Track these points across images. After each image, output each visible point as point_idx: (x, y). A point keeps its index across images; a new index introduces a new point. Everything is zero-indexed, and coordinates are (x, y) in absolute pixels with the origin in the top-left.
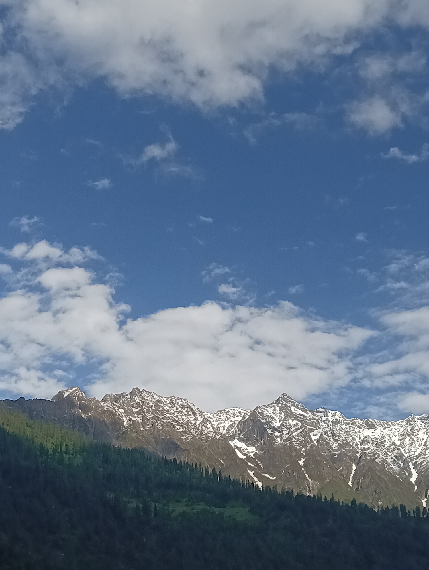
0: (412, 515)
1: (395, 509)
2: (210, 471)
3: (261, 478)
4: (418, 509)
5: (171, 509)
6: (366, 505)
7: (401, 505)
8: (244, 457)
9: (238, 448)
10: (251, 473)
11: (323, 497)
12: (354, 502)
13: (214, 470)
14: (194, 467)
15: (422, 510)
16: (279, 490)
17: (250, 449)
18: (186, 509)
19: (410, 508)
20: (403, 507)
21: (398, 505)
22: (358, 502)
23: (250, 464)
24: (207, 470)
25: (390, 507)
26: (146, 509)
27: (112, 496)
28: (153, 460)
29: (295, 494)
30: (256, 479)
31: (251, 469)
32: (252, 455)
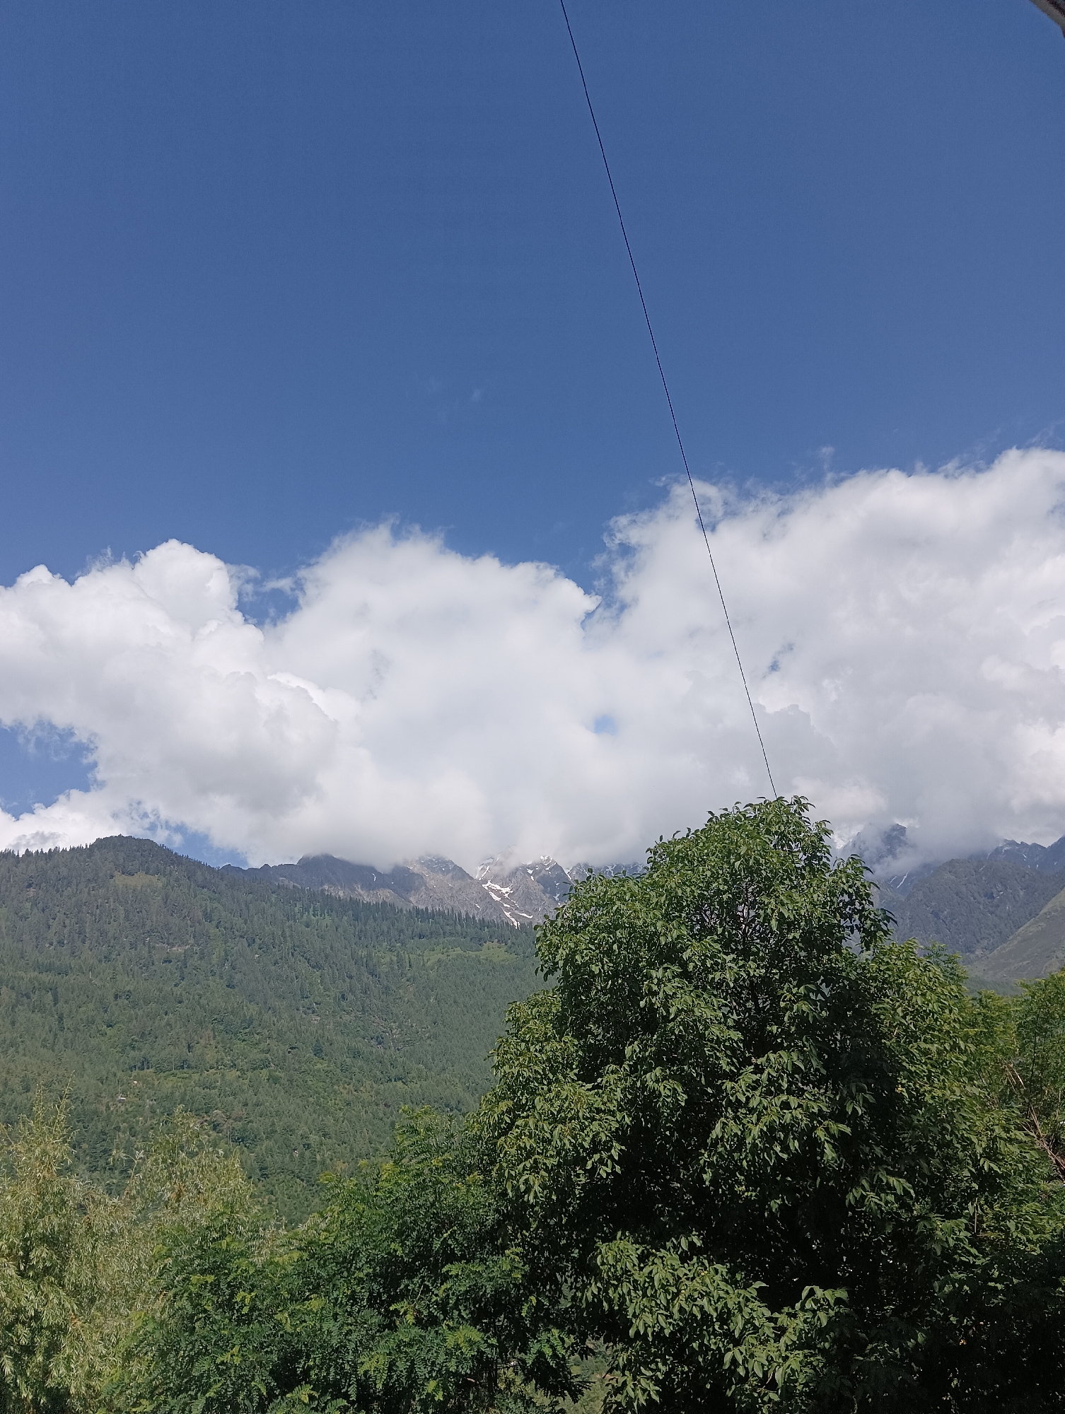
2: (463, 915)
3: (518, 918)
5: (425, 959)
8: (498, 899)
9: (493, 890)
10: (508, 914)
13: (467, 914)
14: (447, 913)
17: (504, 890)
18: (440, 956)
23: (505, 905)
26: (400, 961)
27: (365, 953)
28: (404, 911)
30: (513, 920)
31: (508, 911)
32: (506, 895)
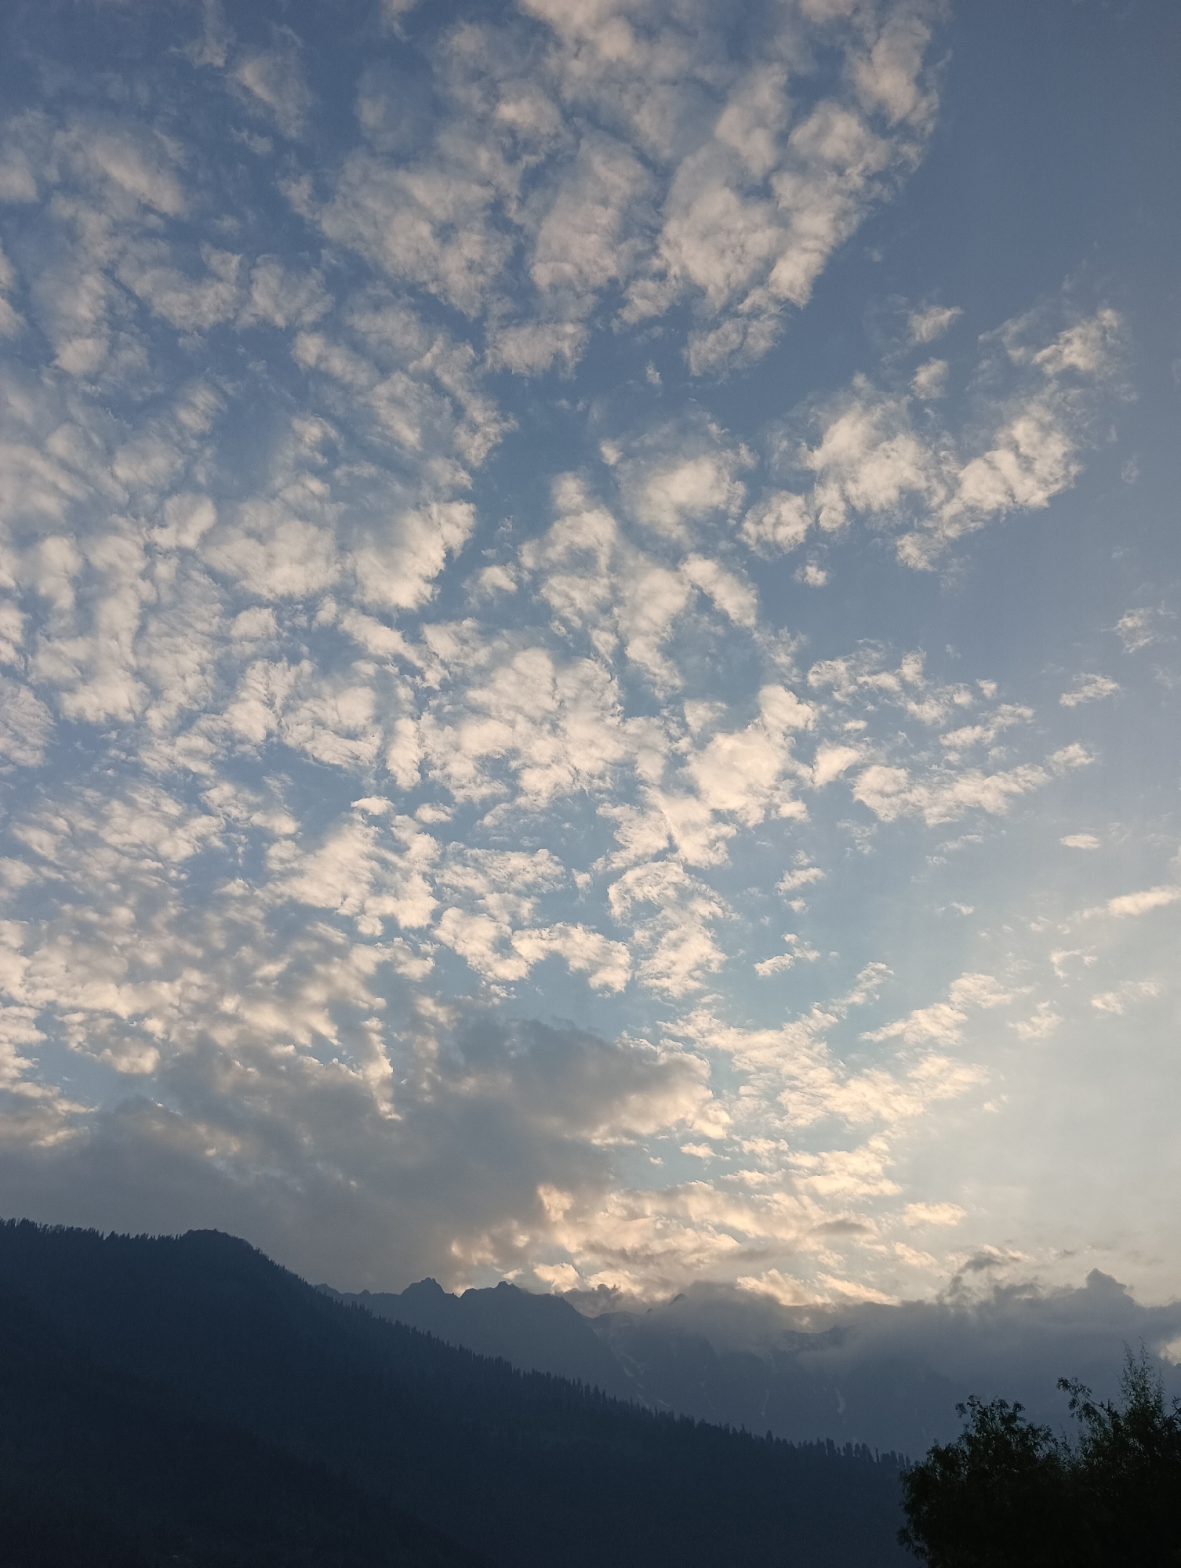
0: (842, 1454)
1: (820, 1444)
2: (592, 1391)
4: (849, 1445)
6: (785, 1440)
7: (828, 1440)
11: (731, 1429)
12: (769, 1434)
13: (596, 1389)
14: (572, 1382)
15: (854, 1448)
16: (677, 1417)
19: (840, 1444)
20: (830, 1443)
21: (823, 1440)
22: (774, 1438)
24: (588, 1387)
25: (815, 1443)
28: (522, 1374)
29: (697, 1422)
